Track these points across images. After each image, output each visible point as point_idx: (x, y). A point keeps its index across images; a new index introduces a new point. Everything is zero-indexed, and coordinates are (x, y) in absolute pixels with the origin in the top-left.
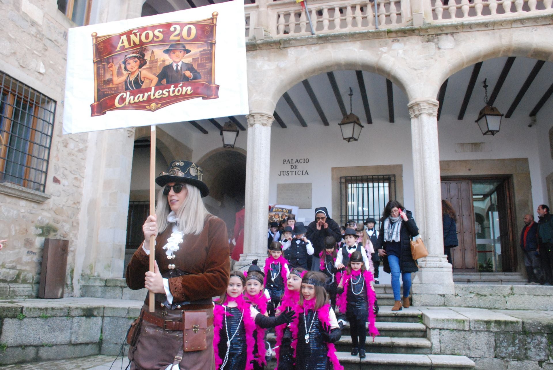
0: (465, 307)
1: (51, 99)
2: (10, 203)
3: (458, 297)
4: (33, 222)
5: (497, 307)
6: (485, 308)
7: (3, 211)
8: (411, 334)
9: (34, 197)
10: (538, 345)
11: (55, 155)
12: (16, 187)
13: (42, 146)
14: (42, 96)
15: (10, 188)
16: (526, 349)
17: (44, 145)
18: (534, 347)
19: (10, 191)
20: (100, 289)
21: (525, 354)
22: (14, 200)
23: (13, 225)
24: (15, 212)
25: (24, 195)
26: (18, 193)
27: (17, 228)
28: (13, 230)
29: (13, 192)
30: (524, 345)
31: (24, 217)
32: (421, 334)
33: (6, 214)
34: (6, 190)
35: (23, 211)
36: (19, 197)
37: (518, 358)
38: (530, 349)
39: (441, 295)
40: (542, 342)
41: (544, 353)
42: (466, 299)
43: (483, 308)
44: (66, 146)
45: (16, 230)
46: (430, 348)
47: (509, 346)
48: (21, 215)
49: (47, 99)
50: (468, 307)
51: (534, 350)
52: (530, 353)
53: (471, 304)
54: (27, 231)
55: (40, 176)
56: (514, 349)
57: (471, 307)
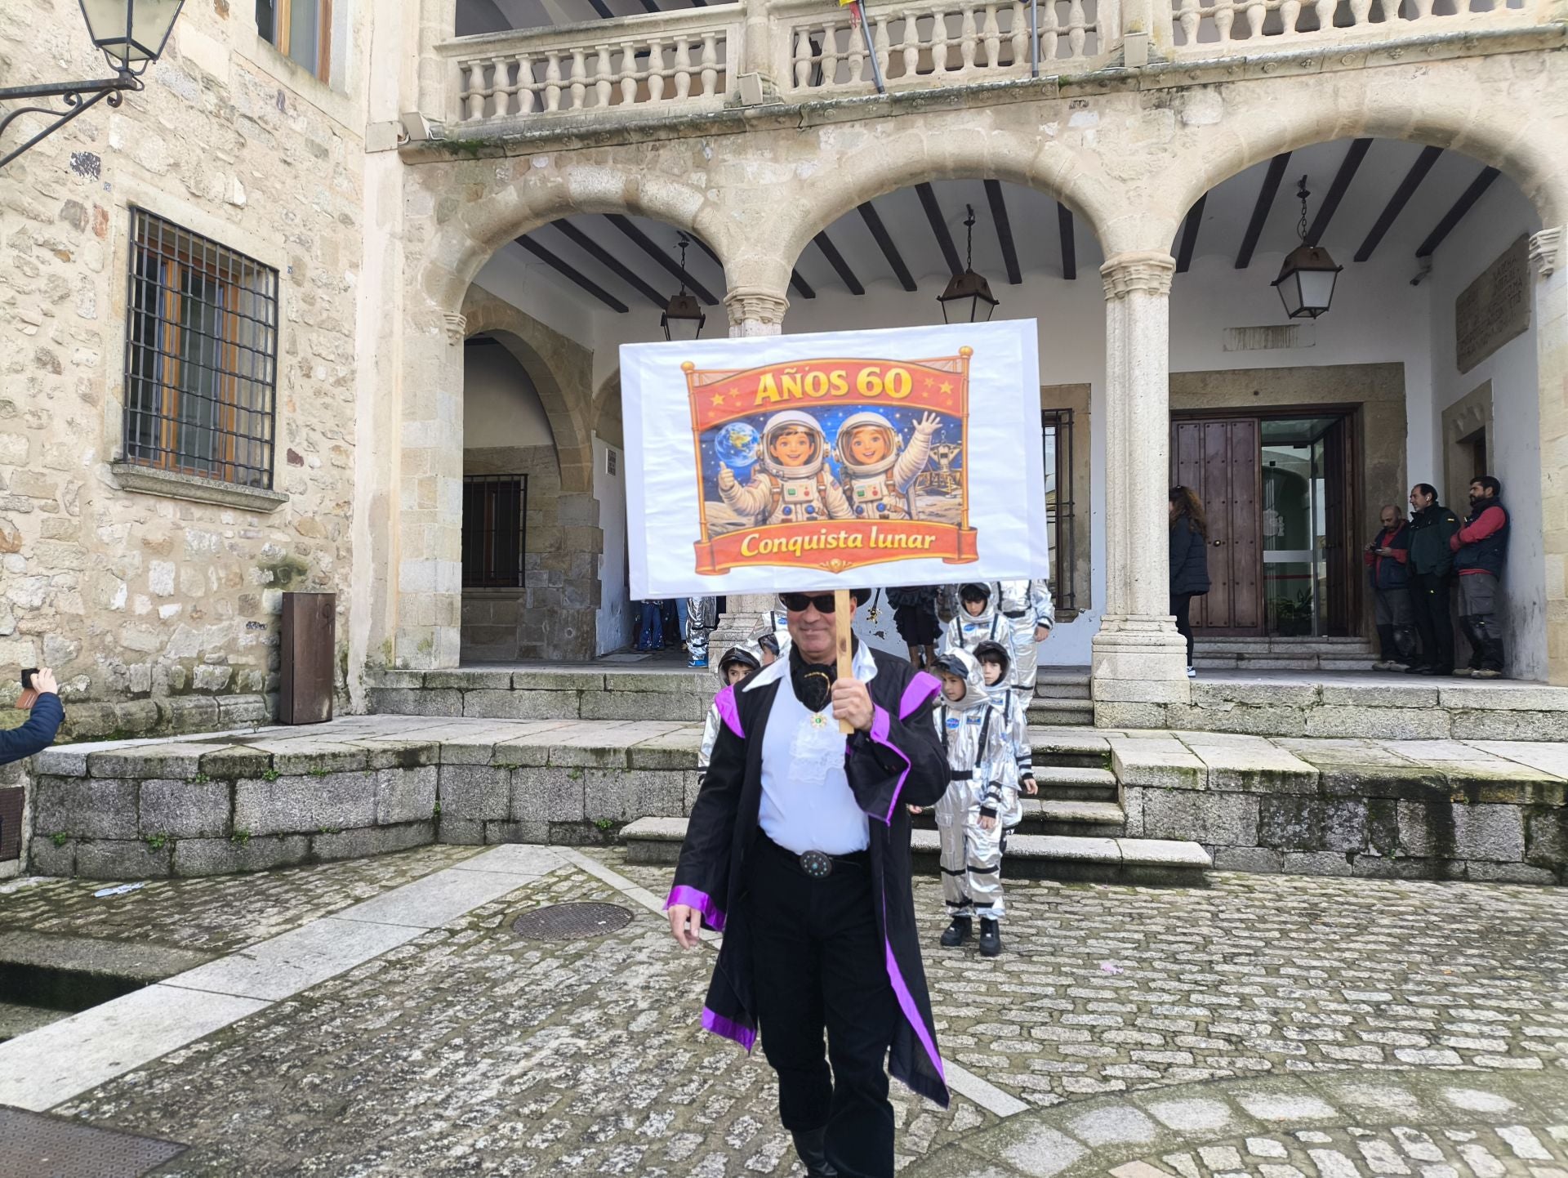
0: (1213, 731)
1: (264, 266)
2: (200, 519)
3: (1196, 710)
4: (252, 557)
5: (1283, 731)
6: (1257, 734)
7: (189, 538)
8: (1085, 793)
9: (250, 502)
10: (1349, 820)
11: (286, 399)
12: (213, 484)
13: (257, 381)
14: (245, 262)
15: (199, 487)
16: (1323, 829)
17: (261, 377)
18: (1340, 825)
19: (199, 493)
20: (411, 696)
21: (1320, 838)
22: (209, 513)
23: (212, 569)
24: (214, 538)
25: (229, 499)
26: (219, 497)
27: (222, 574)
28: (214, 578)
29: (206, 495)
30: (1319, 822)
31: (232, 547)
32: (1106, 794)
33: (195, 544)
34: (193, 492)
35: (230, 534)
36: (220, 505)
37: (1305, 847)
38: (1331, 828)
39: (1159, 705)
40: (1356, 815)
41: (1359, 837)
42: (1215, 713)
43: (1252, 734)
44: (308, 376)
45: (219, 579)
46: (1124, 825)
47: (1289, 823)
48: (226, 543)
49: (256, 267)
50: (1220, 731)
51: (1340, 830)
52: (1330, 837)
53: (1226, 724)
54: (241, 578)
55: (259, 451)
56: (1298, 828)
57: (1225, 731)
